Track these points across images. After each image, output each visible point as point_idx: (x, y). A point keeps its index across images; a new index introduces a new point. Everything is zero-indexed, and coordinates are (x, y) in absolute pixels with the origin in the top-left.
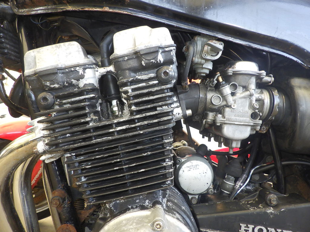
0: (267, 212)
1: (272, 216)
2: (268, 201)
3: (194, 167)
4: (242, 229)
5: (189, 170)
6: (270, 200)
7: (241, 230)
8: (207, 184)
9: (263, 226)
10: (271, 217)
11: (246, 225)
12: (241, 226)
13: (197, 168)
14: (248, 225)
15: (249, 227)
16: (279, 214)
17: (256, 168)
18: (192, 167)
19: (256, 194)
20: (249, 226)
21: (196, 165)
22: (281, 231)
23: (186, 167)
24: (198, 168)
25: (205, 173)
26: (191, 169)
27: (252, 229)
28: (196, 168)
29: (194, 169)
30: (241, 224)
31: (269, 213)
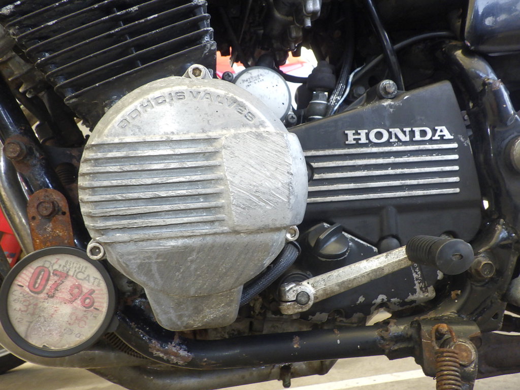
0: (383, 105)
1: (391, 110)
2: (381, 92)
3: (254, 79)
4: (349, 139)
5: (248, 86)
6: (385, 88)
7: (347, 140)
8: (283, 104)
9: (382, 128)
10: (390, 112)
11: (354, 131)
12: (347, 134)
13: (261, 79)
14: (357, 132)
15: (359, 134)
16: (401, 104)
17: (356, 71)
18: (251, 80)
19: (362, 98)
20: (359, 131)
21: (258, 75)
22: (410, 129)
23: (241, 82)
24: (263, 80)
25: (275, 86)
26: (250, 84)
27: (365, 136)
28: (259, 80)
29: (256, 81)
30: (346, 132)
31: (387, 105)
